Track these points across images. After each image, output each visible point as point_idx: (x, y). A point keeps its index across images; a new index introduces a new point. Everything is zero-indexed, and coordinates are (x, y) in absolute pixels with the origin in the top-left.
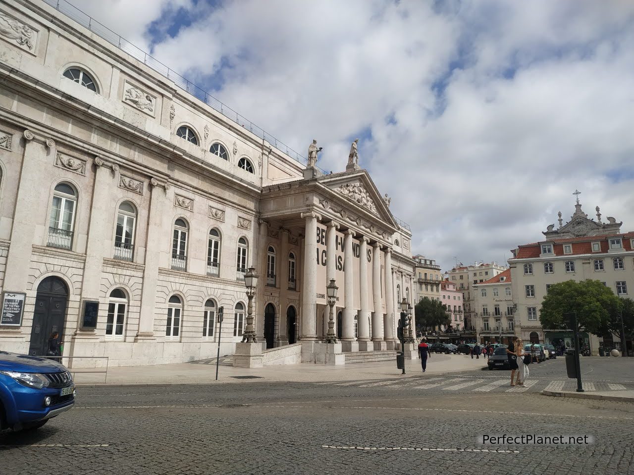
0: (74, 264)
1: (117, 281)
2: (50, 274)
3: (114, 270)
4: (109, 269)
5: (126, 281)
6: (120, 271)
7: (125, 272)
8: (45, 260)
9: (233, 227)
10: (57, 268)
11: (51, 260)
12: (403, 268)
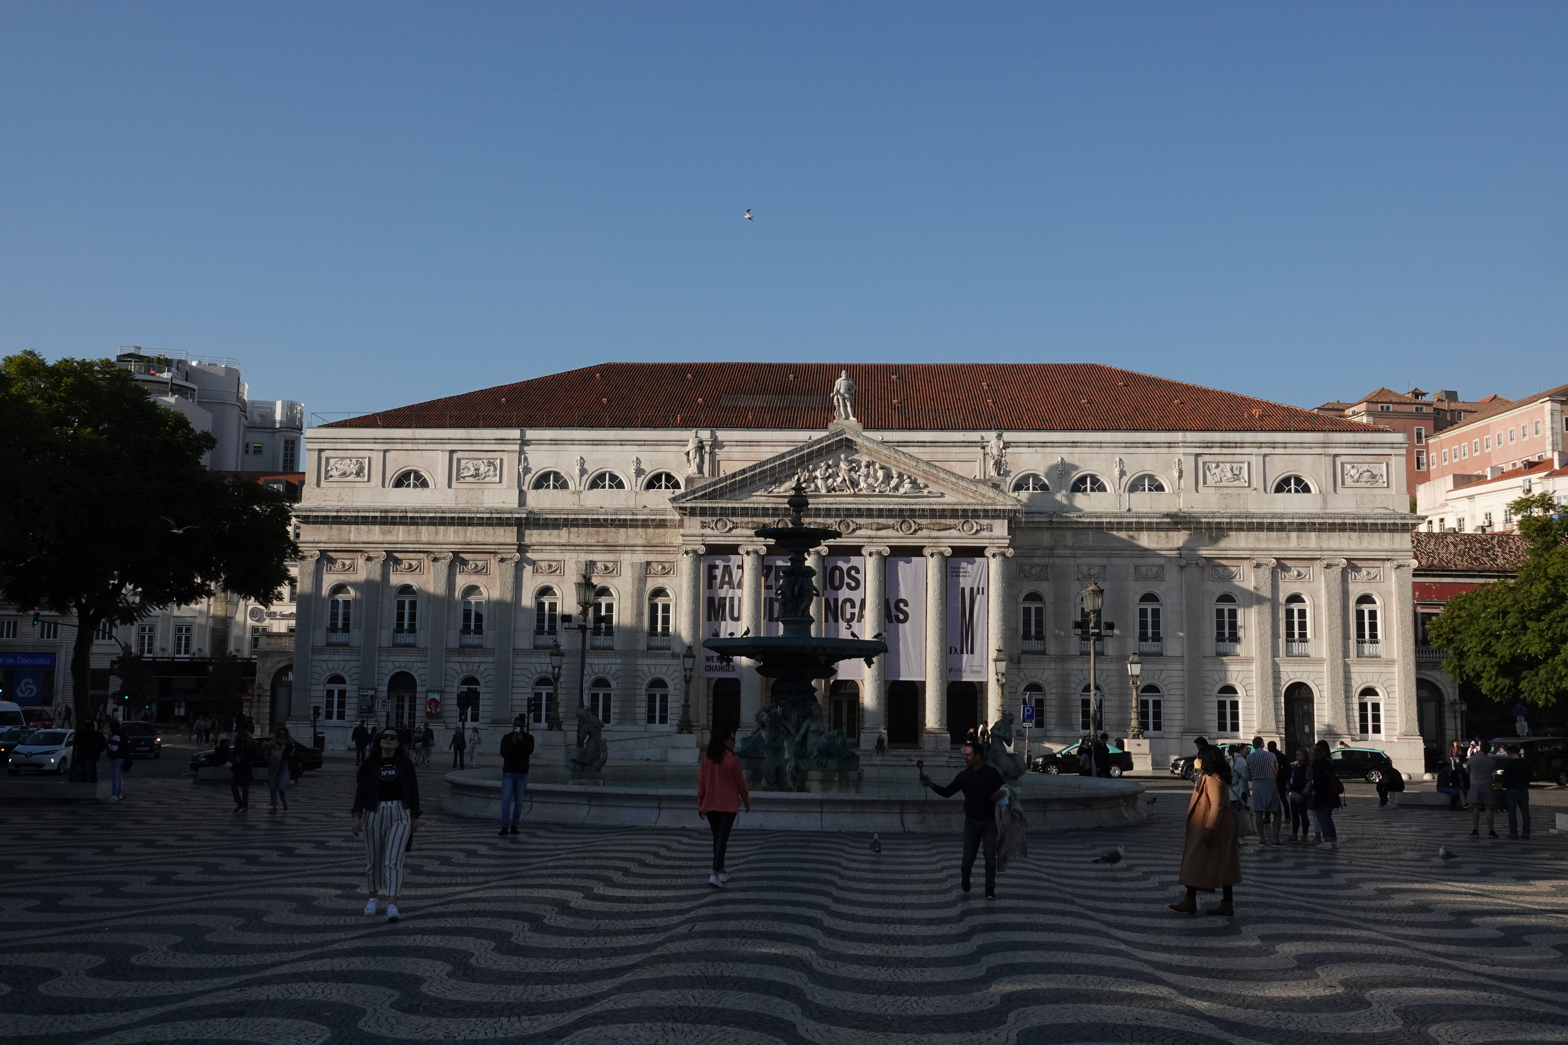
0: (419, 659)
1: (464, 668)
2: (398, 670)
3: (461, 659)
4: (455, 659)
5: (475, 668)
6: (467, 659)
7: (473, 659)
8: (392, 658)
9: (637, 578)
10: (403, 664)
11: (397, 658)
12: (1324, 546)
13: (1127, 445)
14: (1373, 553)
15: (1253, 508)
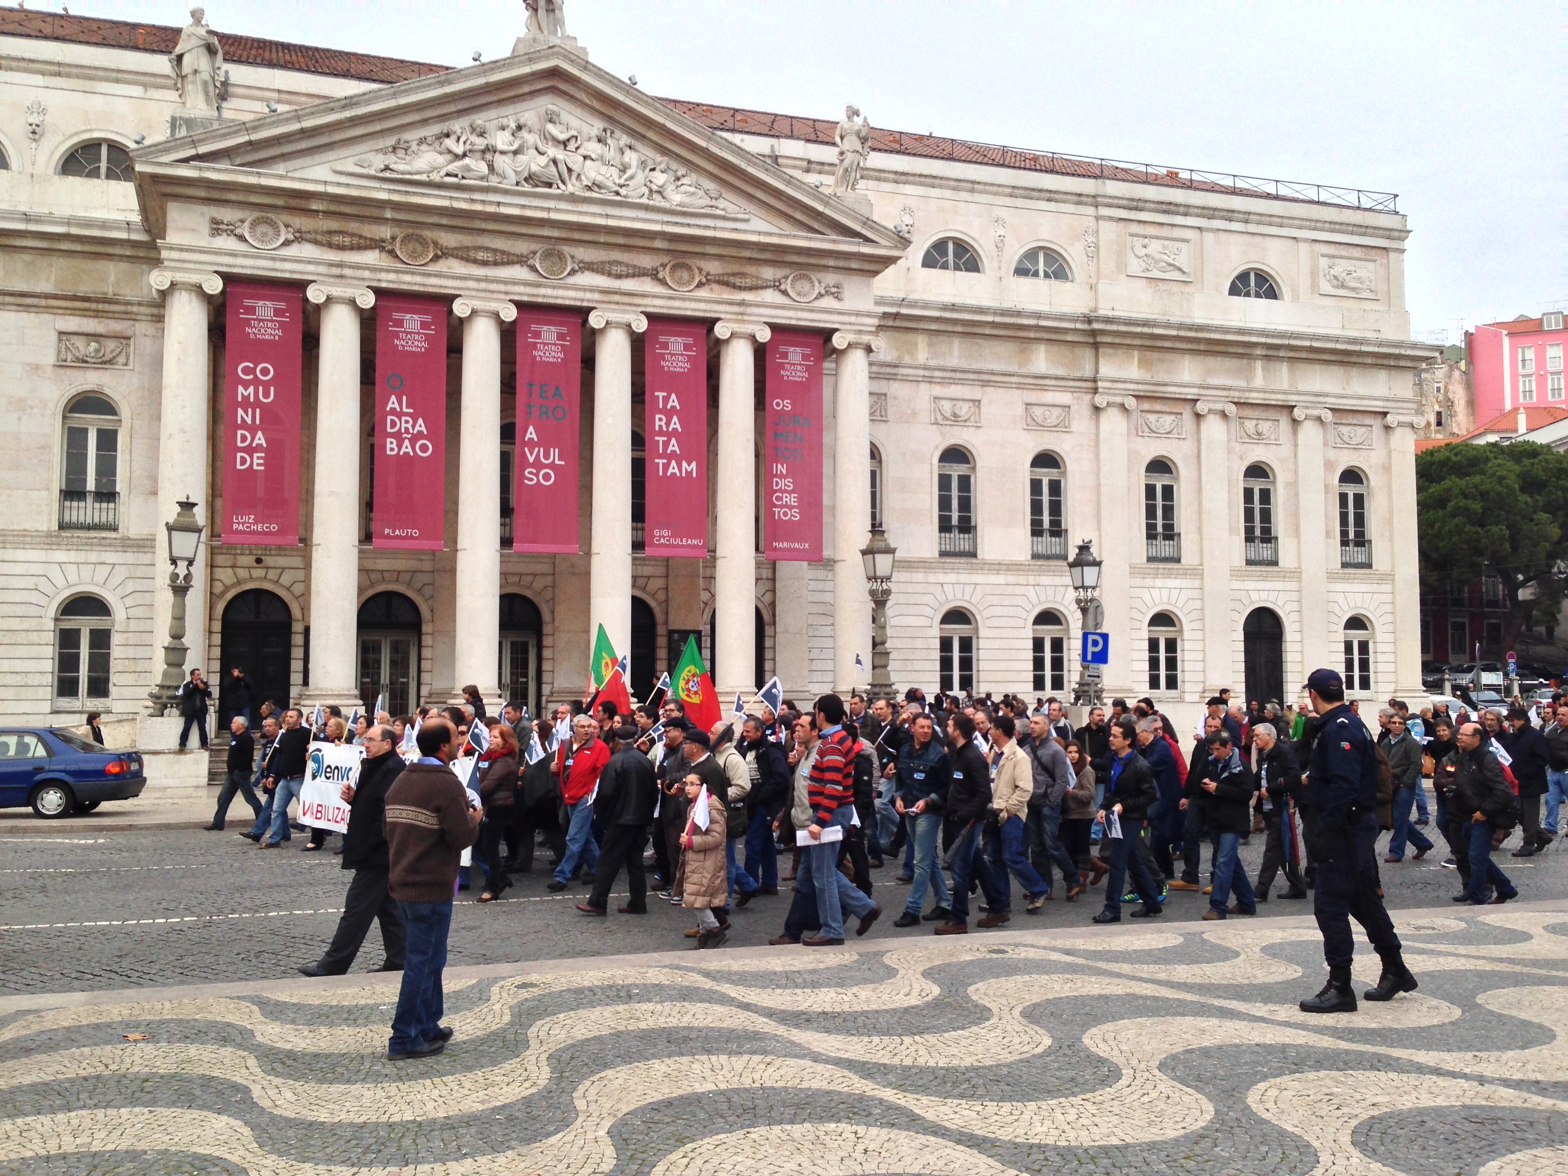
9: (36, 368)
12: (1302, 387)
13: (1016, 191)
14: (1365, 402)
15: (1199, 318)
